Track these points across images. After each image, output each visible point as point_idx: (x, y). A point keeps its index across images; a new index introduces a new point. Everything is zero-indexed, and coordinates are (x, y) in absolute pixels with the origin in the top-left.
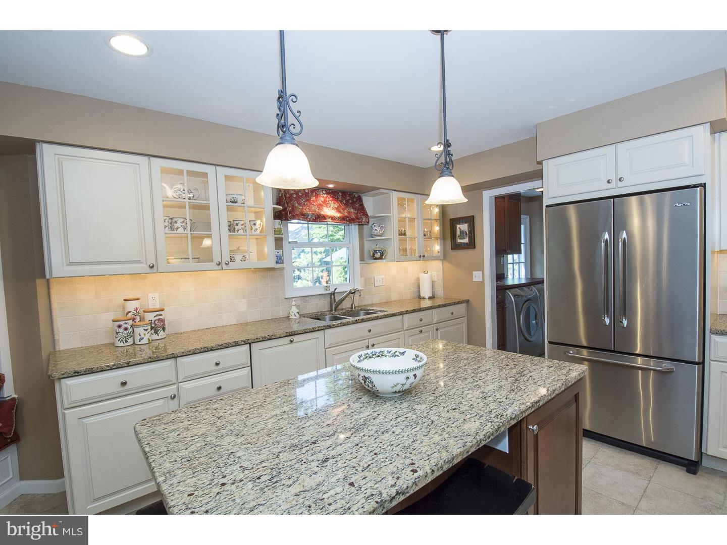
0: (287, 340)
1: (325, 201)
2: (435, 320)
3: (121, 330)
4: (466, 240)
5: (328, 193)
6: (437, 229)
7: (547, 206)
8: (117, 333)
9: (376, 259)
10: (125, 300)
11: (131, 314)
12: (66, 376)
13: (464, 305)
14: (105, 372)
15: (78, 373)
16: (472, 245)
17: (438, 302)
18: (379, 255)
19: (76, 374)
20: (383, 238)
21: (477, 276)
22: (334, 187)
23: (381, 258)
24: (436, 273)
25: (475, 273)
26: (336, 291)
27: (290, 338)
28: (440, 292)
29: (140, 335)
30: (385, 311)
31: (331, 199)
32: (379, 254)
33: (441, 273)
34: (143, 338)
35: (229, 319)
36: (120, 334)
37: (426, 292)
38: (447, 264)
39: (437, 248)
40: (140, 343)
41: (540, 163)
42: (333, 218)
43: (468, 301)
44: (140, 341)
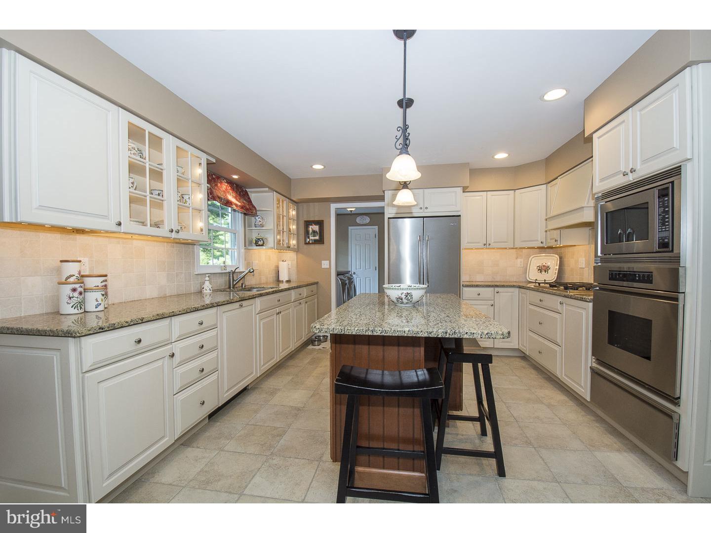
0: (237, 305)
1: (226, 189)
2: (305, 295)
3: (76, 294)
4: (317, 238)
5: (228, 182)
6: (293, 227)
7: (389, 218)
8: (70, 298)
9: (259, 245)
10: (62, 261)
11: (75, 277)
12: (93, 332)
13: (315, 286)
14: (125, 328)
15: (103, 329)
16: (321, 241)
17: (293, 285)
18: (259, 242)
19: (101, 330)
20: (264, 228)
21: (325, 264)
22: (239, 178)
23: (262, 245)
24: (290, 262)
25: (323, 262)
26: (236, 271)
27: (240, 303)
28: (294, 278)
29: (97, 301)
30: (274, 288)
31: (230, 188)
32: (262, 242)
33: (295, 262)
34: (100, 304)
35: (151, 292)
36: (74, 298)
37: (284, 277)
38: (300, 256)
39: (293, 242)
40: (97, 310)
41: (384, 192)
42: (236, 205)
43: (317, 283)
44: (96, 308)
